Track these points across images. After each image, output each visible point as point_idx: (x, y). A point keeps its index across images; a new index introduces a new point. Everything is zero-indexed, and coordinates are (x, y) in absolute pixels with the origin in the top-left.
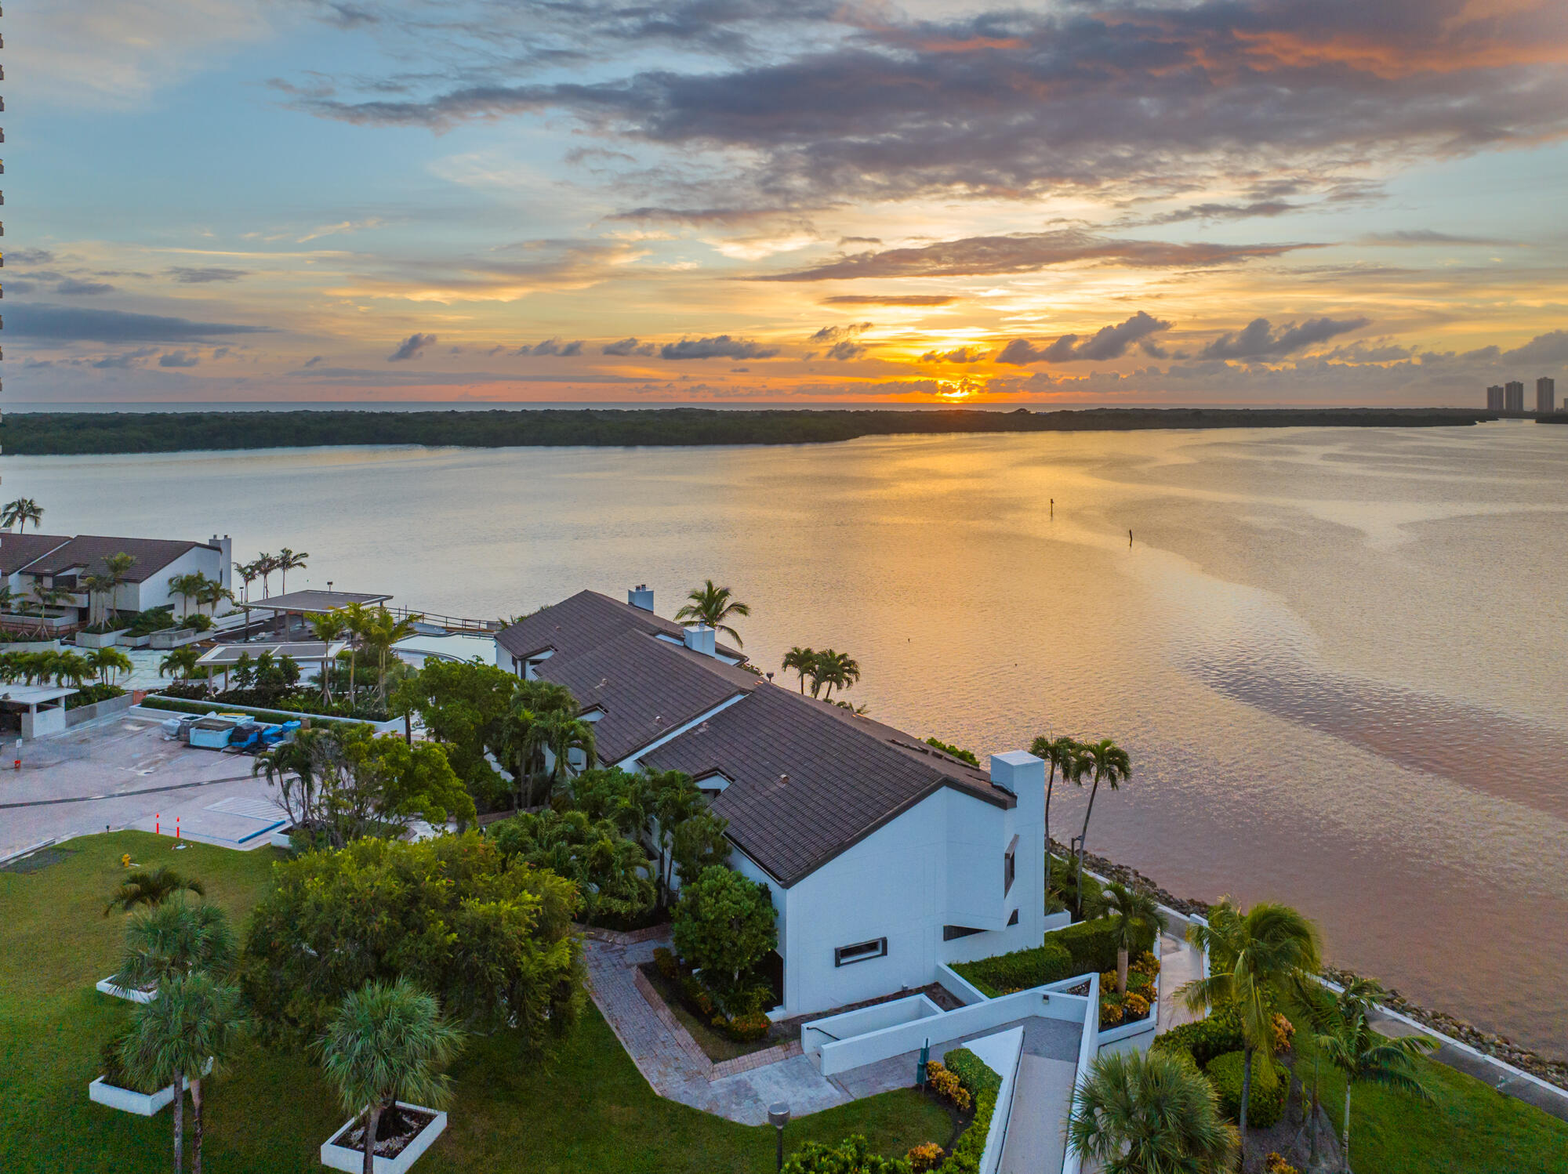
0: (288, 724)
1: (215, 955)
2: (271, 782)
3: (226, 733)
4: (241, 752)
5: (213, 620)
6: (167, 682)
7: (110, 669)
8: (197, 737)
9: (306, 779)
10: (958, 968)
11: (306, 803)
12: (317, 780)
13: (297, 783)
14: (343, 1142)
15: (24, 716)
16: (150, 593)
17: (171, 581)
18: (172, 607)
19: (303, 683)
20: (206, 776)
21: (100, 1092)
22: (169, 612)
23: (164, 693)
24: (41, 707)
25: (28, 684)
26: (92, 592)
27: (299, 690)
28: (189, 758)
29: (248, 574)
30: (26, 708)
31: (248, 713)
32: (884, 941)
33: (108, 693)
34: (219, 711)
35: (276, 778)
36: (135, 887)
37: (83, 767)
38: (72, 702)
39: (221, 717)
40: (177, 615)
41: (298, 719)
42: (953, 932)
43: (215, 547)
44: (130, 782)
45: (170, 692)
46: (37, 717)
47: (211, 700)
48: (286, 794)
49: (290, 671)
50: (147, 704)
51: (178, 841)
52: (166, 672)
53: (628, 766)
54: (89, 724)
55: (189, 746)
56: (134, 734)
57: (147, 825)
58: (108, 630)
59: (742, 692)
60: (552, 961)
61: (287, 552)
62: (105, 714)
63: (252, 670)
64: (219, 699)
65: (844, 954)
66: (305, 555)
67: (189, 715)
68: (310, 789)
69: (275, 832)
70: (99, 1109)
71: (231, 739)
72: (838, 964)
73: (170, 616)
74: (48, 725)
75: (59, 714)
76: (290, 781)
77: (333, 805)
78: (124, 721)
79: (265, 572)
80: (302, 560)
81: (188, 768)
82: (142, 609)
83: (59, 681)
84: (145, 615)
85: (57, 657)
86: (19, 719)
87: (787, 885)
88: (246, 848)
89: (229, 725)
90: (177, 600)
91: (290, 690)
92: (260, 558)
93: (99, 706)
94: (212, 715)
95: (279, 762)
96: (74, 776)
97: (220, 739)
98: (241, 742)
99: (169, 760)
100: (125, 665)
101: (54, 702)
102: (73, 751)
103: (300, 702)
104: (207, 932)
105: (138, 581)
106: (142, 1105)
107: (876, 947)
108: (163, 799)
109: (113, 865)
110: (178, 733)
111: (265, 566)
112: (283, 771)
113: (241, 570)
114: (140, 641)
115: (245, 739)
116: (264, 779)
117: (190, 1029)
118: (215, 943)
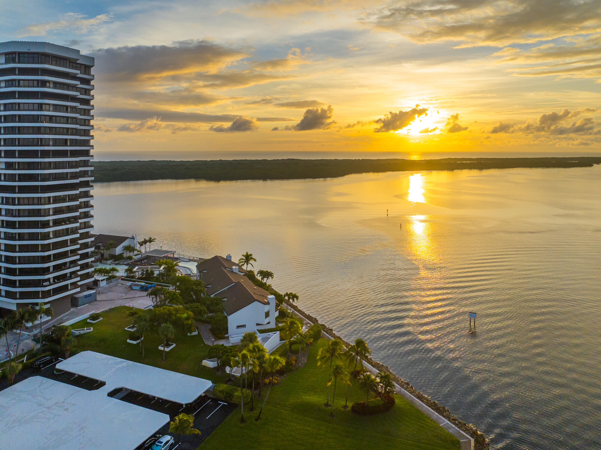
0: (153, 285)
1: (145, 320)
2: (150, 297)
3: (139, 287)
4: (143, 291)
5: (134, 257)
6: (126, 275)
7: (114, 272)
8: (134, 288)
9: (156, 297)
10: (257, 330)
11: (156, 301)
12: (158, 297)
13: (155, 298)
14: (162, 346)
15: (98, 282)
16: (118, 250)
17: (123, 247)
18: (123, 253)
19: (155, 275)
20: (137, 296)
21: (128, 341)
22: (123, 255)
23: (125, 277)
24: (102, 280)
25: (98, 275)
26: (105, 250)
27: (154, 277)
28: (132, 292)
29: (141, 244)
30: (99, 281)
31: (144, 282)
32: (245, 325)
33: (114, 277)
34: (138, 282)
35: (151, 296)
36: (131, 314)
37: (112, 293)
38: (107, 279)
39: (139, 283)
40: (125, 255)
41: (154, 284)
42: (258, 324)
43: (133, 238)
44: (122, 296)
45: (127, 277)
46: (101, 282)
47: (136, 279)
48: (153, 300)
49: (152, 273)
50: (122, 279)
51: (133, 308)
52: (126, 273)
53: (212, 296)
54: (111, 284)
55: (132, 289)
56: (120, 286)
57: (127, 305)
58: (109, 260)
59: (235, 283)
60: (188, 322)
61: (150, 238)
62: (114, 282)
63: (145, 272)
64: (138, 279)
65: (238, 327)
66: (155, 239)
67: (132, 283)
68: (157, 298)
69: (151, 306)
70: (129, 343)
71: (141, 288)
72: (237, 328)
73: (123, 256)
74: (103, 284)
75: (105, 282)
76: (153, 297)
77: (161, 302)
78: (117, 283)
79: (145, 244)
80: (155, 240)
81: (132, 294)
82: (117, 254)
83: (104, 274)
84: (117, 256)
85: (103, 269)
86: (97, 283)
87: (229, 316)
88: (145, 309)
89: (140, 285)
90: (125, 252)
91: (152, 277)
92: (144, 240)
93: (113, 280)
94: (137, 283)
95: (151, 294)
96: (111, 295)
97: (138, 288)
98: (143, 289)
99: (129, 292)
100: (116, 270)
101: (104, 279)
102: (109, 290)
103: (155, 280)
104: (144, 317)
105: (116, 247)
106: (135, 342)
107: (244, 326)
108: (129, 300)
109: (123, 312)
110: (130, 286)
111: (145, 242)
112: (152, 295)
113: (139, 243)
114: (117, 262)
115: (143, 288)
116: (148, 296)
117: (143, 328)
118: (145, 319)
